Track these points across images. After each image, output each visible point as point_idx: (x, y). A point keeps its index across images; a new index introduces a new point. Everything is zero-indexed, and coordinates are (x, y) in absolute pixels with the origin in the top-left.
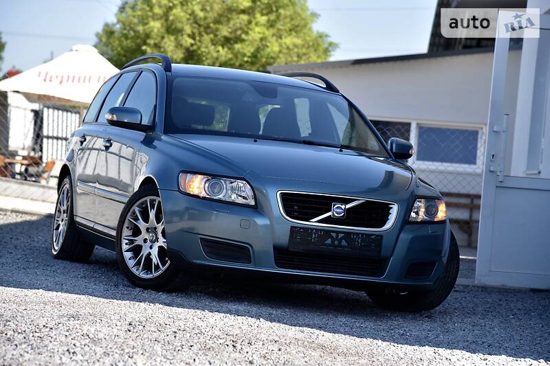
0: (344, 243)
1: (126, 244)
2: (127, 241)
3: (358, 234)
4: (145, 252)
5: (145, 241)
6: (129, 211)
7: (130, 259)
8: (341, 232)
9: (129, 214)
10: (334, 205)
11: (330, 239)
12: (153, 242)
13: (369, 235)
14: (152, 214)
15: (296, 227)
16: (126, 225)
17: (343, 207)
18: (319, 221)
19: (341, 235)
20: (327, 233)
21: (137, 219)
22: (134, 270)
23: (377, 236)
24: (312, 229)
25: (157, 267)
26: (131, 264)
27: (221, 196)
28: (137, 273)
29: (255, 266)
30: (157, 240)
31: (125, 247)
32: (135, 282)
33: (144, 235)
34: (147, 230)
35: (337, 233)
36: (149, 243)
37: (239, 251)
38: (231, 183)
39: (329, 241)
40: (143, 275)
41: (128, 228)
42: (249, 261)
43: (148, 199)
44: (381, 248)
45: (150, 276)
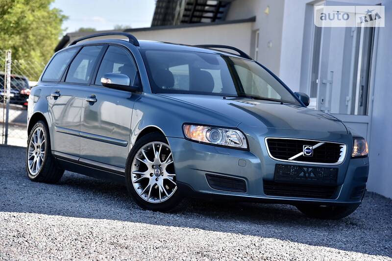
0: (312, 175)
1: (135, 177)
2: (135, 175)
3: (321, 168)
4: (151, 183)
5: (151, 175)
6: (136, 152)
7: (138, 188)
8: (311, 167)
9: (137, 155)
10: (305, 147)
11: (303, 173)
12: (157, 175)
13: (328, 168)
14: (157, 155)
15: (279, 165)
16: (134, 163)
17: (311, 148)
18: (295, 159)
19: (310, 169)
20: (301, 167)
21: (143, 158)
22: (143, 197)
23: (334, 169)
24: (291, 166)
25: (163, 195)
26: (140, 192)
27: (218, 142)
28: (146, 199)
29: (249, 194)
30: (162, 174)
31: (134, 179)
32: (145, 206)
33: (150, 170)
34: (153, 166)
35: (308, 167)
36: (154, 177)
37: (237, 183)
38: (227, 132)
39: (302, 174)
40: (151, 201)
41: (135, 165)
42: (245, 191)
43: (153, 144)
44: (337, 178)
45: (157, 201)
